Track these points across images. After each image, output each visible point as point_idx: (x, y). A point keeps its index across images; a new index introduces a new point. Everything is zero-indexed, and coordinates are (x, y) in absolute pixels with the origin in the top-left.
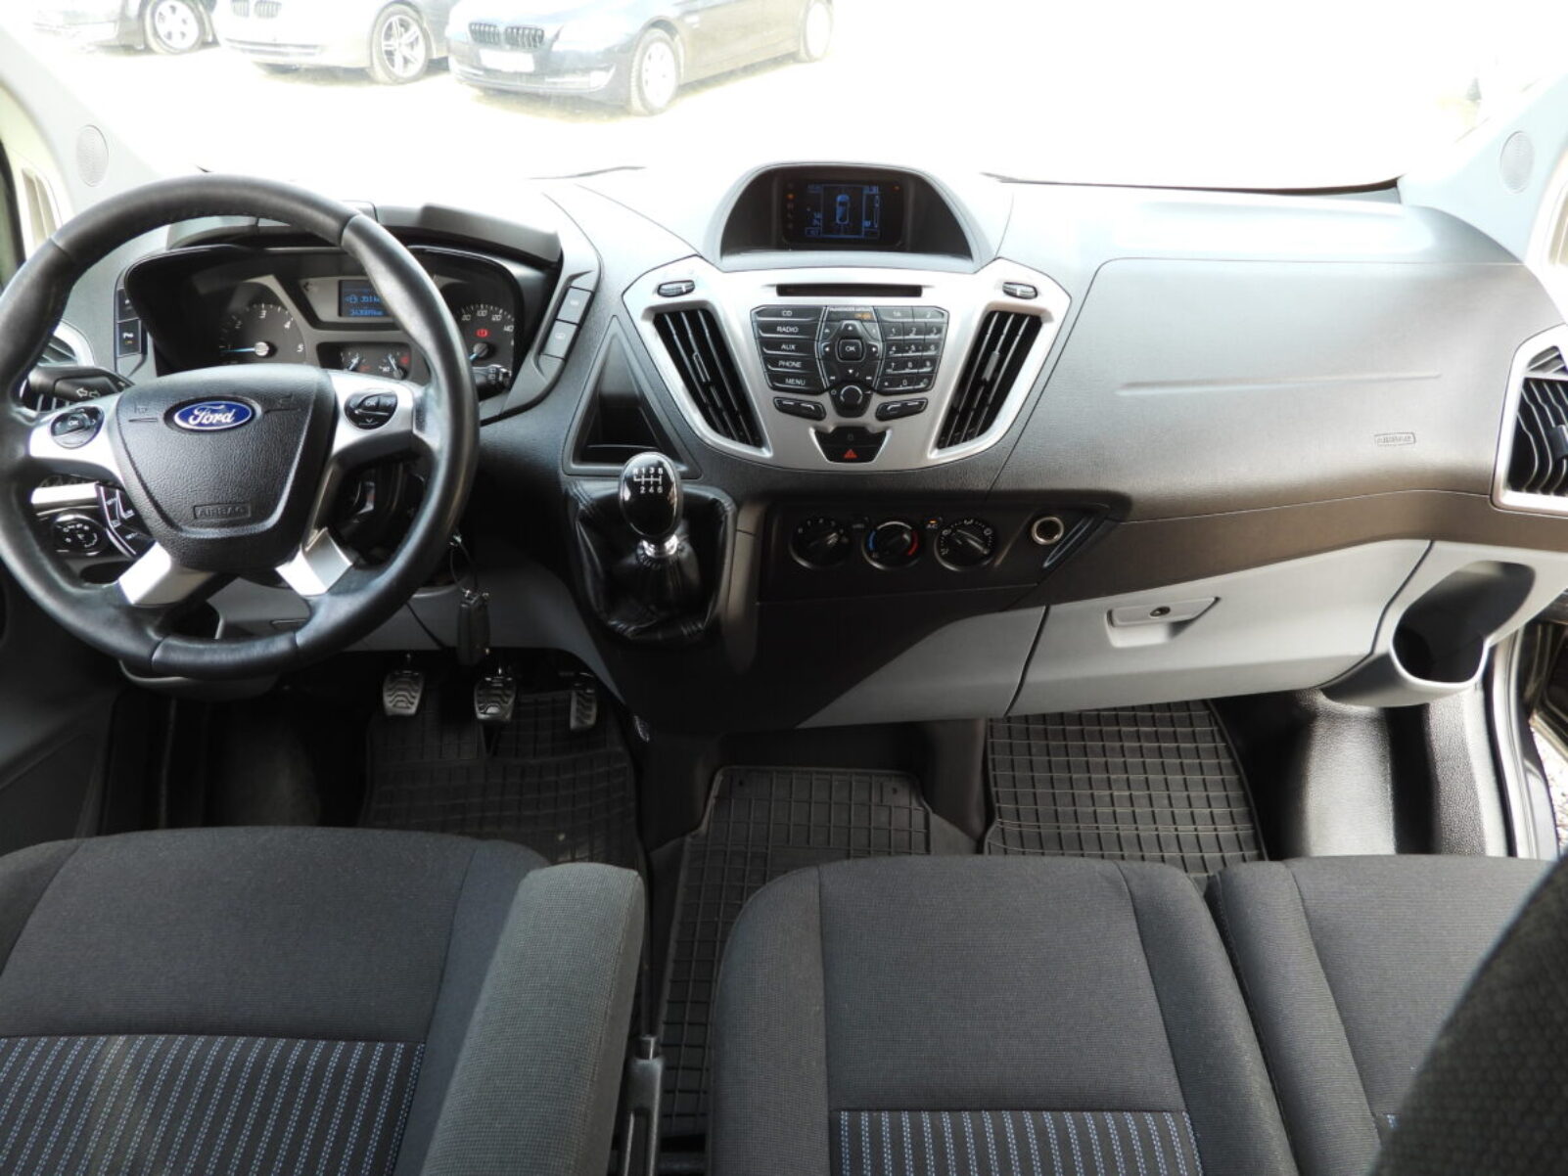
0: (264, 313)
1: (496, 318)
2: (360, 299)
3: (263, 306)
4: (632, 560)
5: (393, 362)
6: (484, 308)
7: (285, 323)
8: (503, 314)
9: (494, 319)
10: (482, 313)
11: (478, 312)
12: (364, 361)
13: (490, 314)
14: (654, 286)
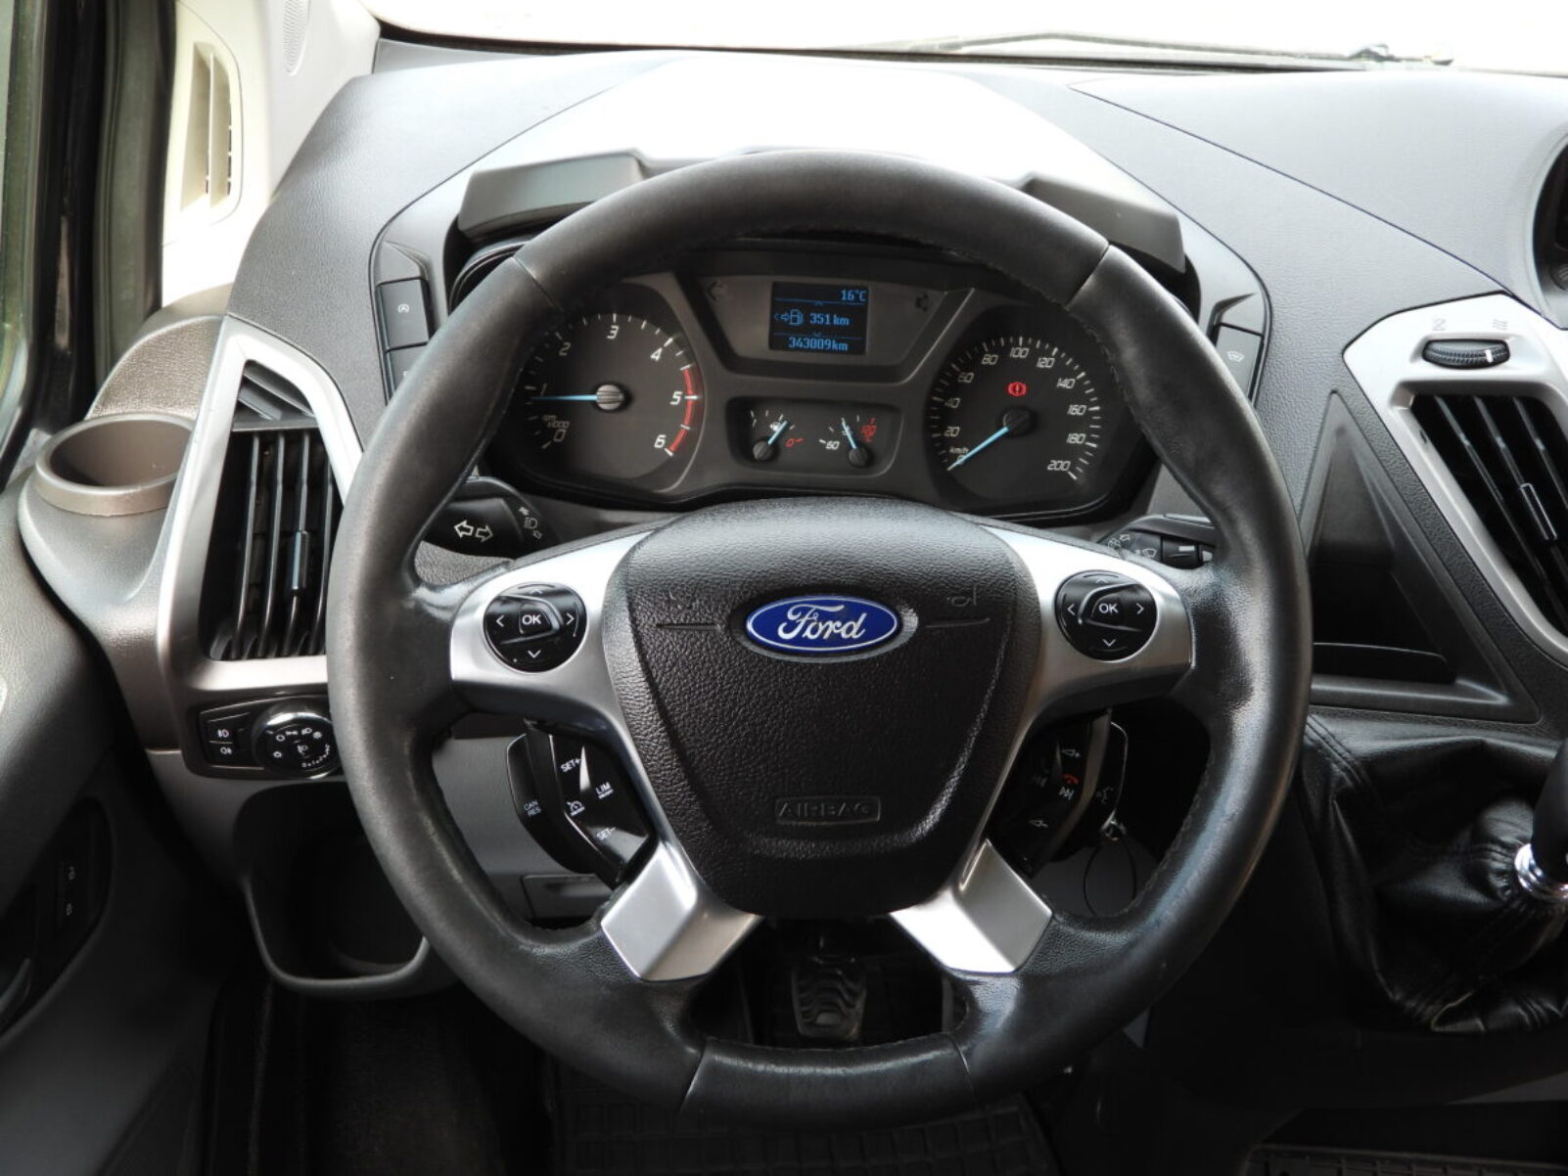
0: (615, 330)
1: (1044, 363)
2: (807, 318)
3: (615, 316)
4: (1448, 886)
5: (847, 431)
6: (1025, 345)
7: (654, 350)
8: (1057, 356)
9: (1040, 365)
10: (1020, 353)
11: (1013, 350)
12: (792, 428)
13: (1035, 355)
14: (1414, 342)
